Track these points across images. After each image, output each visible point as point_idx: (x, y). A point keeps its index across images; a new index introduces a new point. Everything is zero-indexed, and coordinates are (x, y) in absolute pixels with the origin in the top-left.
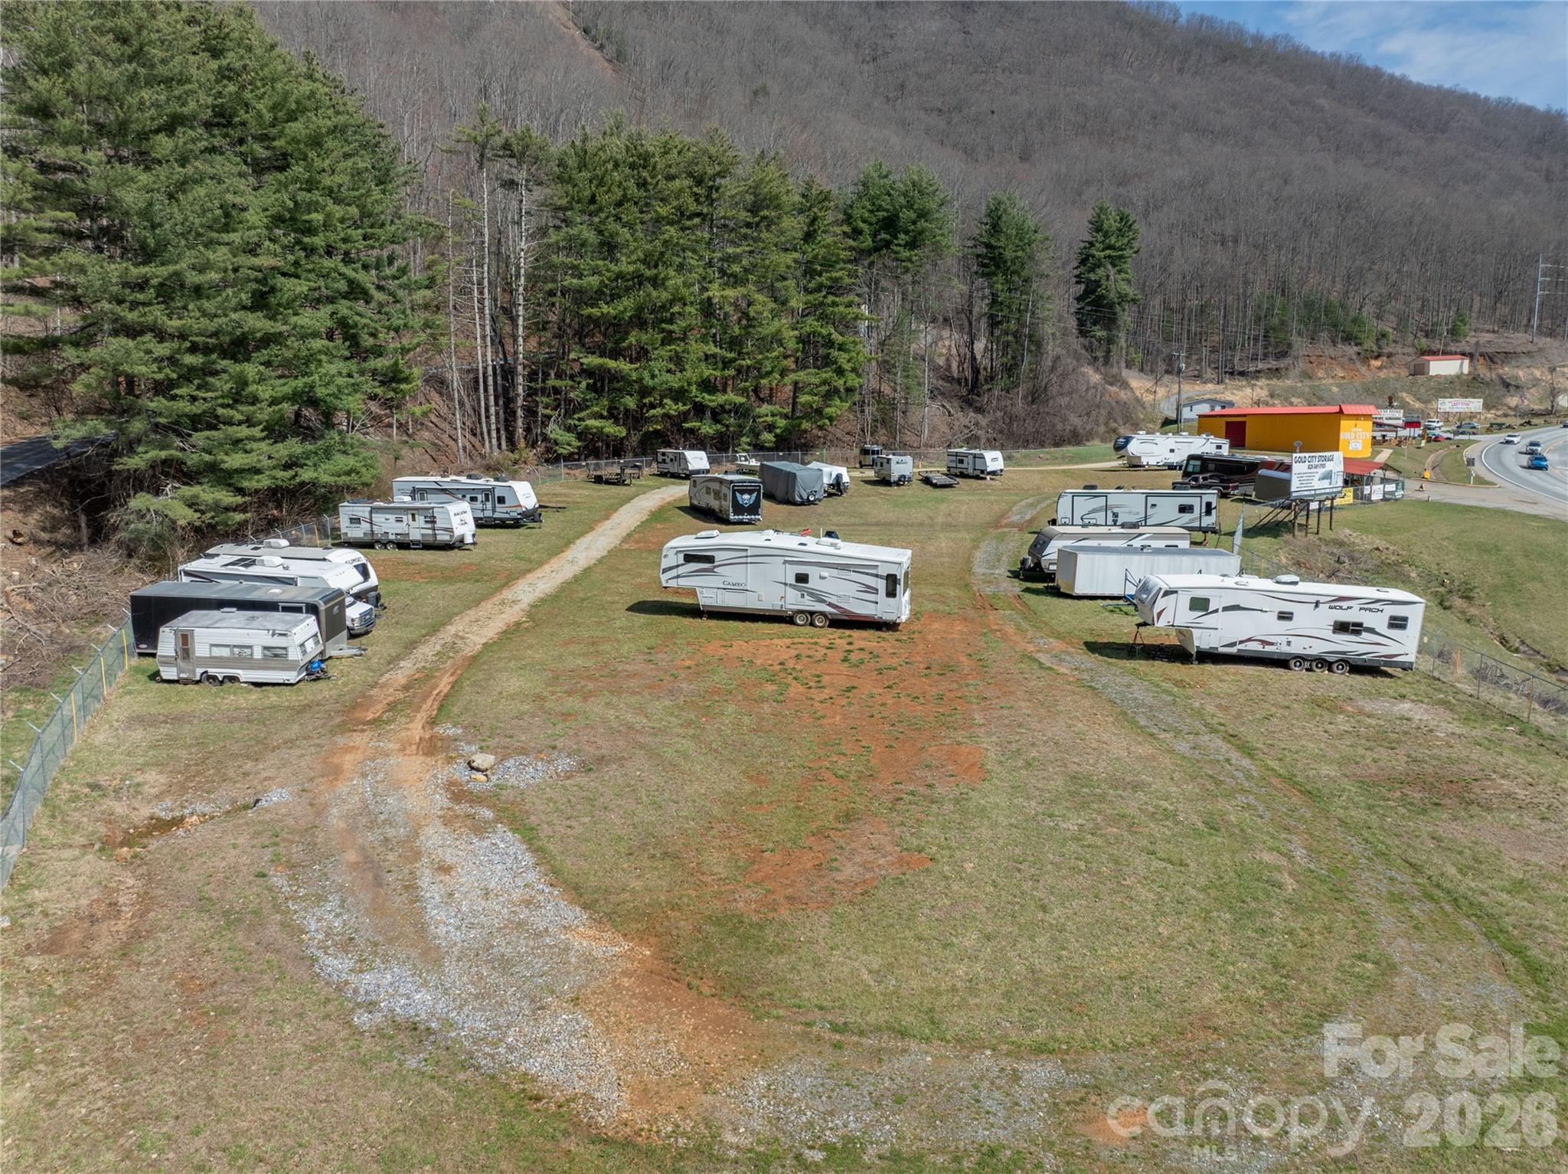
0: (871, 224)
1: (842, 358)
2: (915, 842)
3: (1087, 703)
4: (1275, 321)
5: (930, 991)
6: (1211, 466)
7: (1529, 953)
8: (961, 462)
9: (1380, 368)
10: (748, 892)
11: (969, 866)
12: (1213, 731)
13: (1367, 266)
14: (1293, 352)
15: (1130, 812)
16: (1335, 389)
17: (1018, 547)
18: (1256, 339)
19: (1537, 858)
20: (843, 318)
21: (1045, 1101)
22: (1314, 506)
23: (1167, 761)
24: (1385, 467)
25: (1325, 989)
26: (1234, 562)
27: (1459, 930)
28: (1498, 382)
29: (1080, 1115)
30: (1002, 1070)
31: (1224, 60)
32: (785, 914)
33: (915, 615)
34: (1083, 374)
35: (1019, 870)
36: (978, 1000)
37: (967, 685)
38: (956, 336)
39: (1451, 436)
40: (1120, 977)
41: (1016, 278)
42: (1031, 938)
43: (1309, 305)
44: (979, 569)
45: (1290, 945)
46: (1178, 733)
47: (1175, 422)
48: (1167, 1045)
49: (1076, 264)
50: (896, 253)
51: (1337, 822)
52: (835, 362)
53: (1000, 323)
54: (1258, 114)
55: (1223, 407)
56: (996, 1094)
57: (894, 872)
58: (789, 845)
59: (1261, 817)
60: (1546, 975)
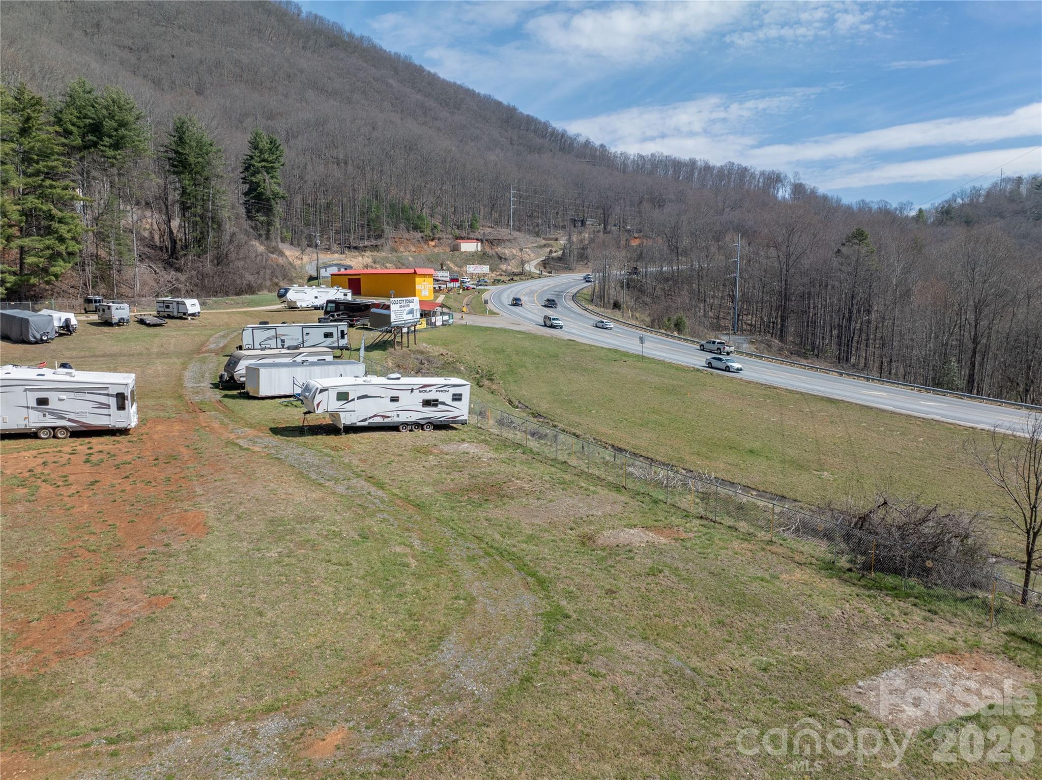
0: (79, 127)
1: (63, 229)
2: (160, 588)
3: (275, 469)
4: (373, 215)
5: (184, 692)
6: (342, 307)
7: (539, 574)
8: (168, 307)
9: (434, 246)
10: (19, 657)
11: (203, 597)
12: (358, 476)
13: (423, 185)
14: (385, 235)
15: (312, 537)
16: (411, 259)
17: (216, 367)
18: (362, 226)
19: (537, 521)
20: (60, 198)
21: (277, 743)
22: (405, 330)
23: (332, 499)
24: (442, 306)
25: (439, 622)
26: (361, 368)
27: (504, 570)
28: (495, 255)
29: (302, 746)
30: (244, 732)
31: (332, 46)
32: (56, 666)
33: (142, 421)
34: (253, 246)
35: (240, 592)
36: (220, 689)
37: (188, 468)
38: (156, 216)
39: (475, 287)
40: (317, 647)
41: (198, 177)
42: (254, 636)
43: (392, 206)
44: (189, 384)
45: (417, 600)
46: (337, 481)
47: (316, 278)
48: (351, 682)
49: (241, 170)
50: (102, 151)
51: (435, 521)
52: (57, 232)
53: (189, 208)
54: (354, 83)
55: (346, 269)
56: (242, 750)
57: (146, 613)
58: (53, 611)
59: (392, 525)
60: (547, 584)
